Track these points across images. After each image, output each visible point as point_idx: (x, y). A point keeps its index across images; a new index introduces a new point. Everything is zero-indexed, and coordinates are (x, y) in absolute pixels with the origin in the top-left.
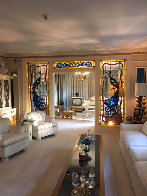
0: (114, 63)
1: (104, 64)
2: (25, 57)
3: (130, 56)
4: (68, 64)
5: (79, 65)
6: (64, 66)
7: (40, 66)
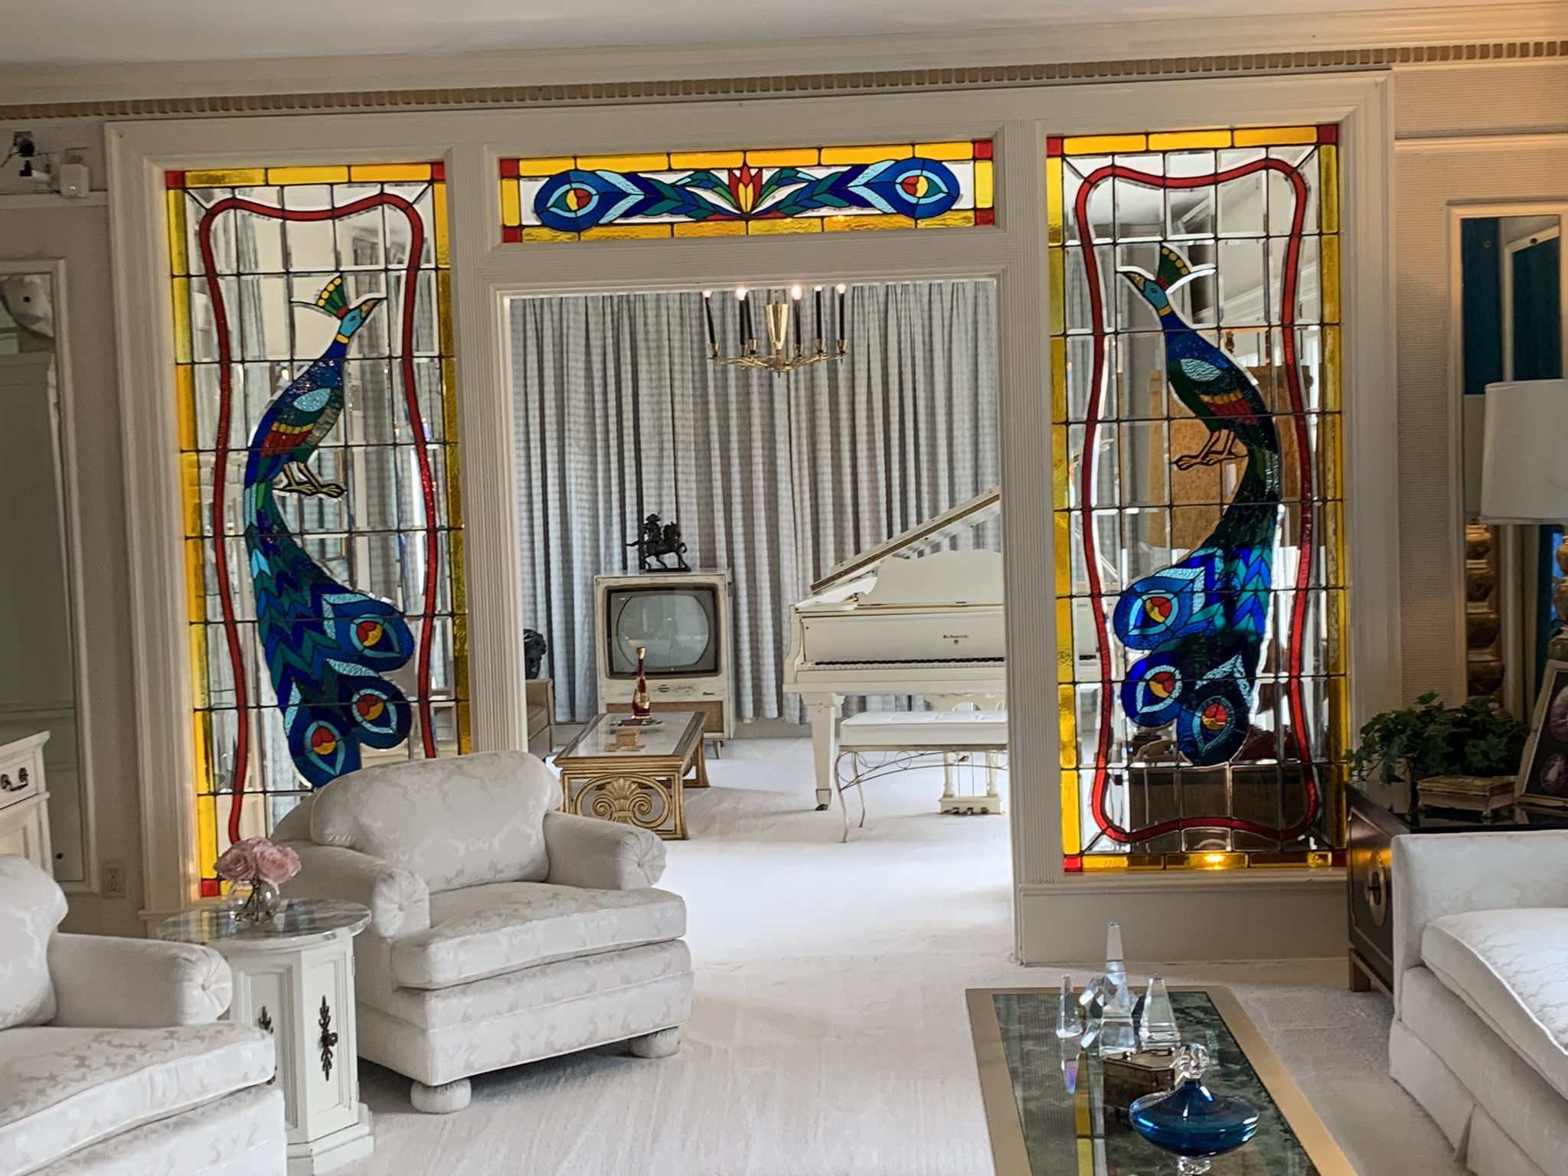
0: (1202, 165)
1: (1091, 182)
2: (135, 103)
3: (1383, 87)
4: (673, 185)
5: (810, 199)
6: (628, 214)
7: (329, 207)
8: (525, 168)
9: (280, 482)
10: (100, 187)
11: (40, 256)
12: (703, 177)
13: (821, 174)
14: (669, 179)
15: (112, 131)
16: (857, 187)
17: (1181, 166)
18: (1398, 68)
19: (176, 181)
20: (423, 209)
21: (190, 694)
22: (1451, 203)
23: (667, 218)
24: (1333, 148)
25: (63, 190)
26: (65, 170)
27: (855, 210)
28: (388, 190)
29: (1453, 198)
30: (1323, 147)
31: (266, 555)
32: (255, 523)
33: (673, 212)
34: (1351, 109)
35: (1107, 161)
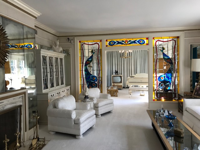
1: (156, 41)
2: (77, 35)
3: (183, 33)
5: (132, 43)
6: (116, 44)
7: (92, 44)
8: (108, 41)
9: (87, 66)
10: (74, 42)
11: (69, 48)
12: (123, 41)
13: (133, 41)
14: (120, 41)
15: (75, 37)
17: (165, 40)
18: (185, 31)
19: (80, 42)
21: (80, 83)
22: (190, 43)
23: (120, 45)
25: (71, 42)
27: (136, 44)
28: (97, 42)
30: (177, 38)
31: (86, 72)
32: (85, 69)
34: (180, 35)
35: (158, 40)
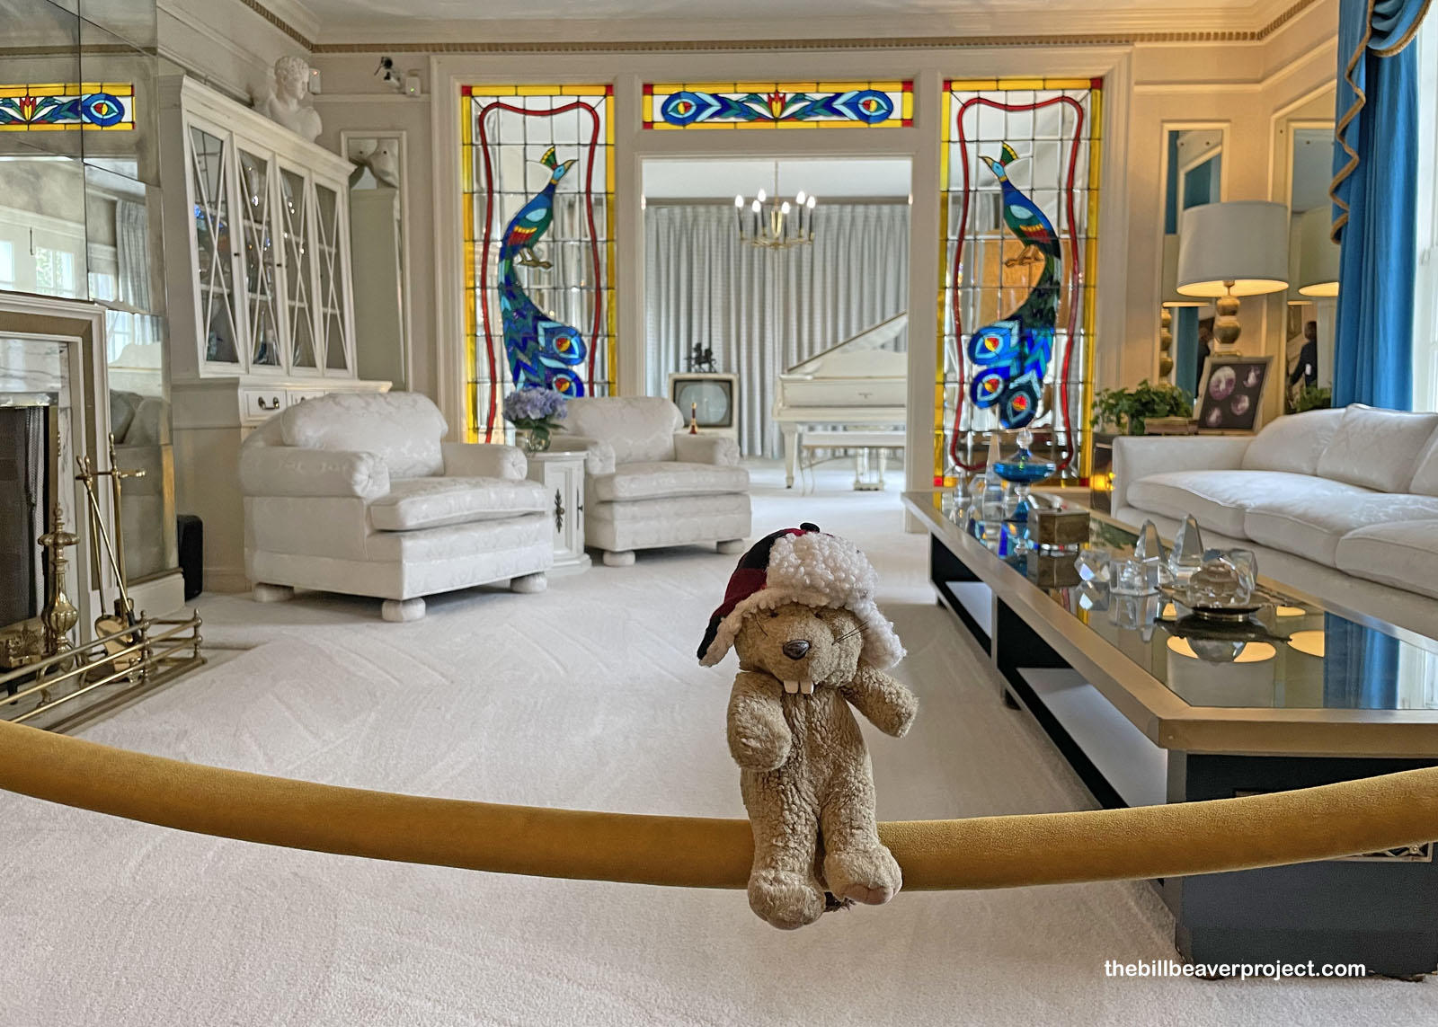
0: (1027, 98)
1: (965, 106)
2: (448, 45)
3: (1129, 55)
4: (737, 102)
5: (812, 111)
6: (712, 116)
7: (549, 109)
8: (656, 90)
9: (518, 259)
10: (426, 90)
11: (393, 129)
12: (754, 97)
13: (818, 97)
14: (734, 97)
15: (434, 59)
16: (837, 105)
17: (1015, 99)
18: (1138, 45)
19: (467, 91)
20: (600, 111)
21: (466, 374)
22: (1164, 121)
23: (733, 119)
24: (1098, 92)
25: (407, 91)
26: (409, 80)
27: (835, 118)
28: (582, 99)
29: (1165, 118)
30: (1094, 91)
31: (508, 298)
32: (503, 281)
33: (737, 116)
34: (1111, 67)
35: (975, 95)
